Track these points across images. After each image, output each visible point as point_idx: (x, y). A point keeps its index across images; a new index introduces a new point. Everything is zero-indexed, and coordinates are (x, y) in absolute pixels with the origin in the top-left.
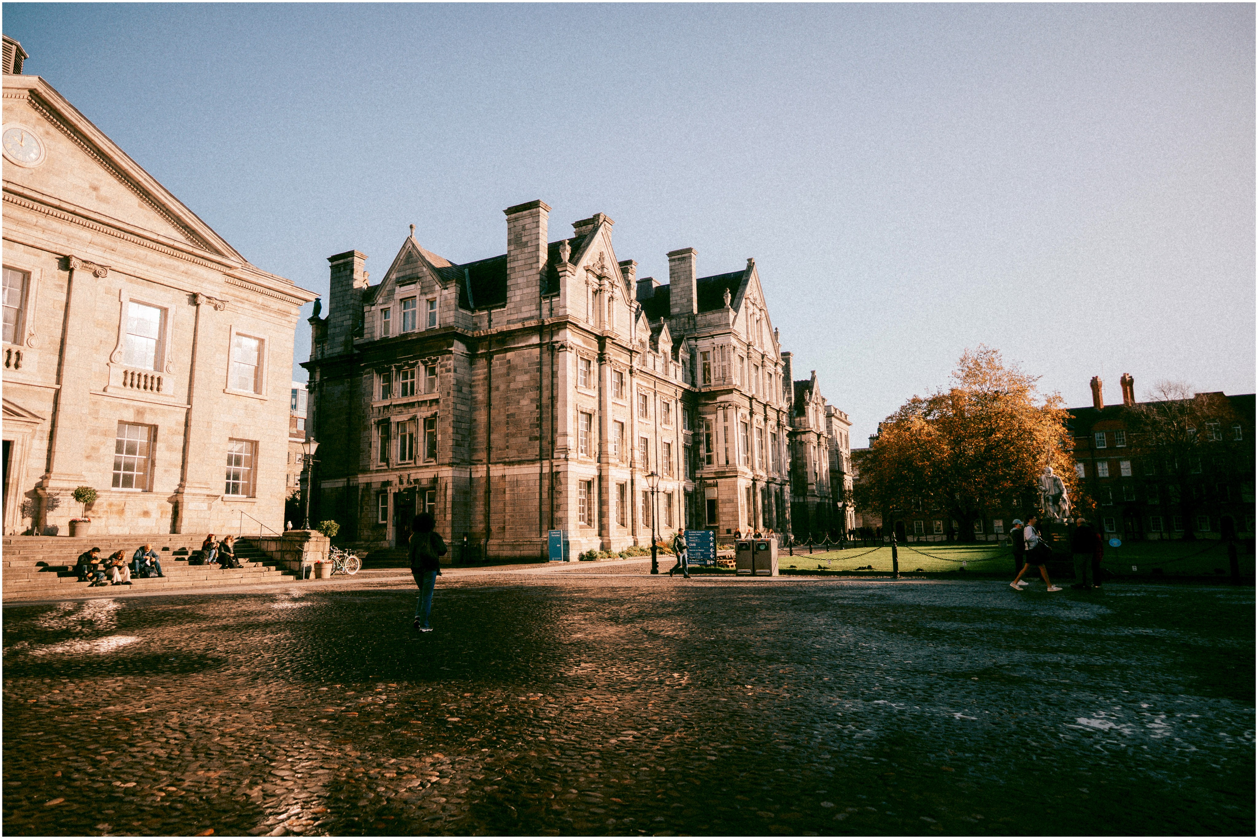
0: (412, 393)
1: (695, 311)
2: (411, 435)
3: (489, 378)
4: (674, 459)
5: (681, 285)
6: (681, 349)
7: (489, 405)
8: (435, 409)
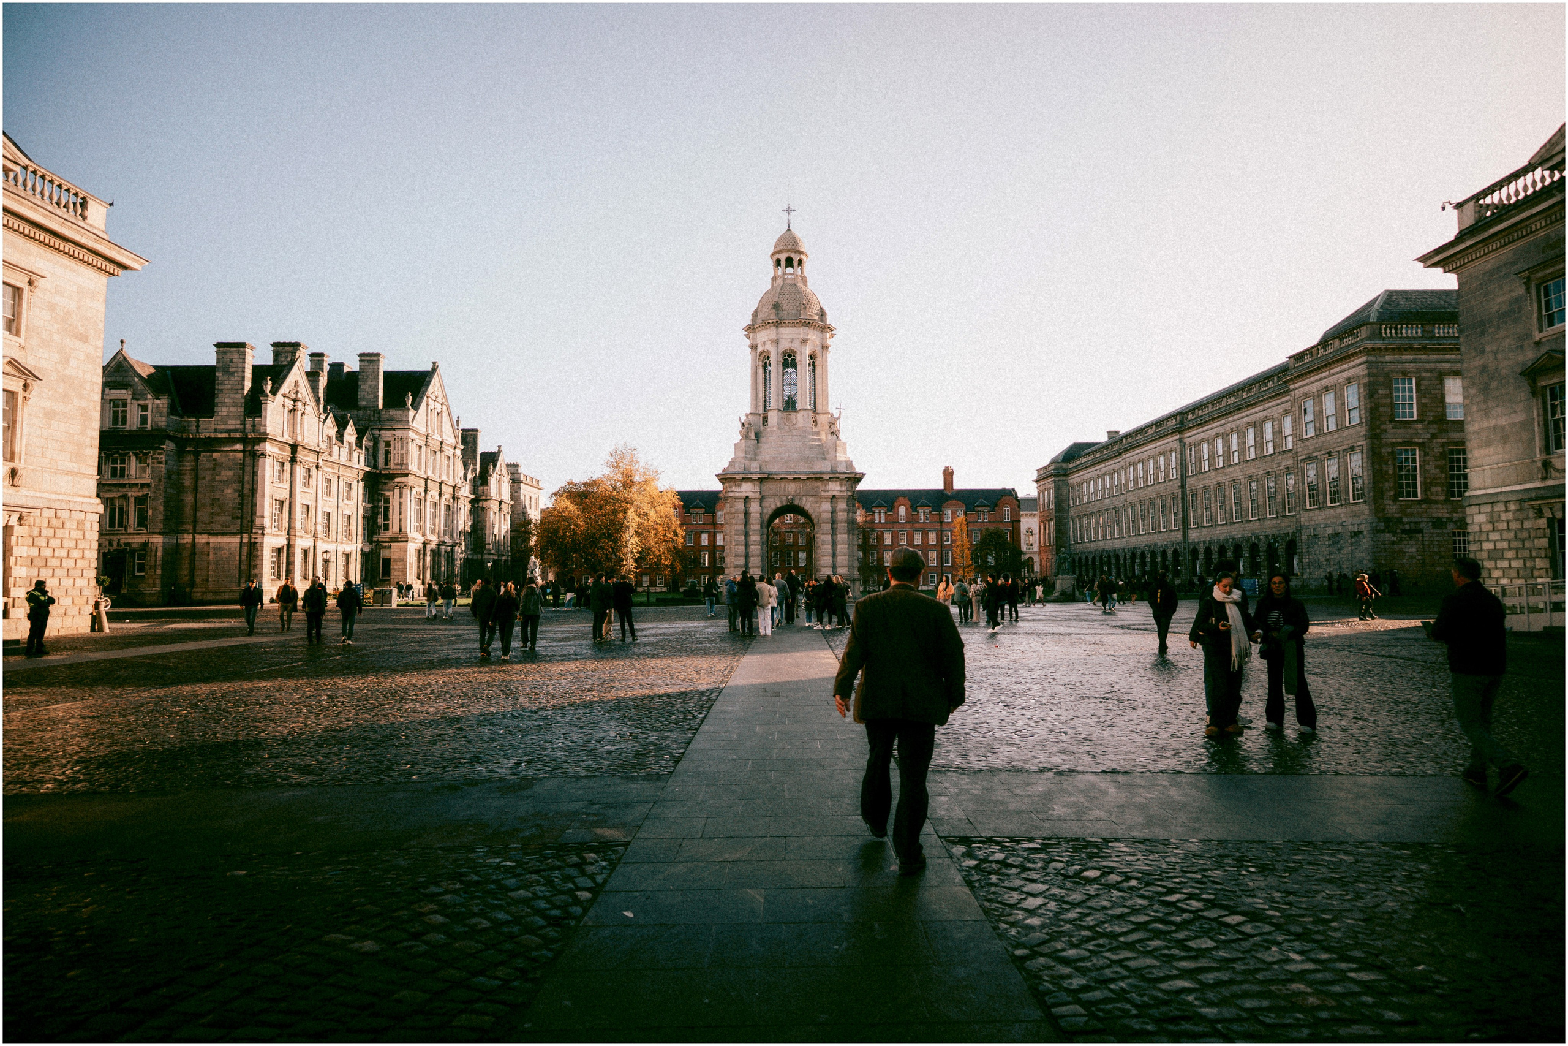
0: (122, 476)
1: (380, 406)
2: (121, 509)
3: (195, 469)
4: (353, 527)
5: (369, 383)
6: (365, 439)
7: (196, 490)
8: (145, 491)
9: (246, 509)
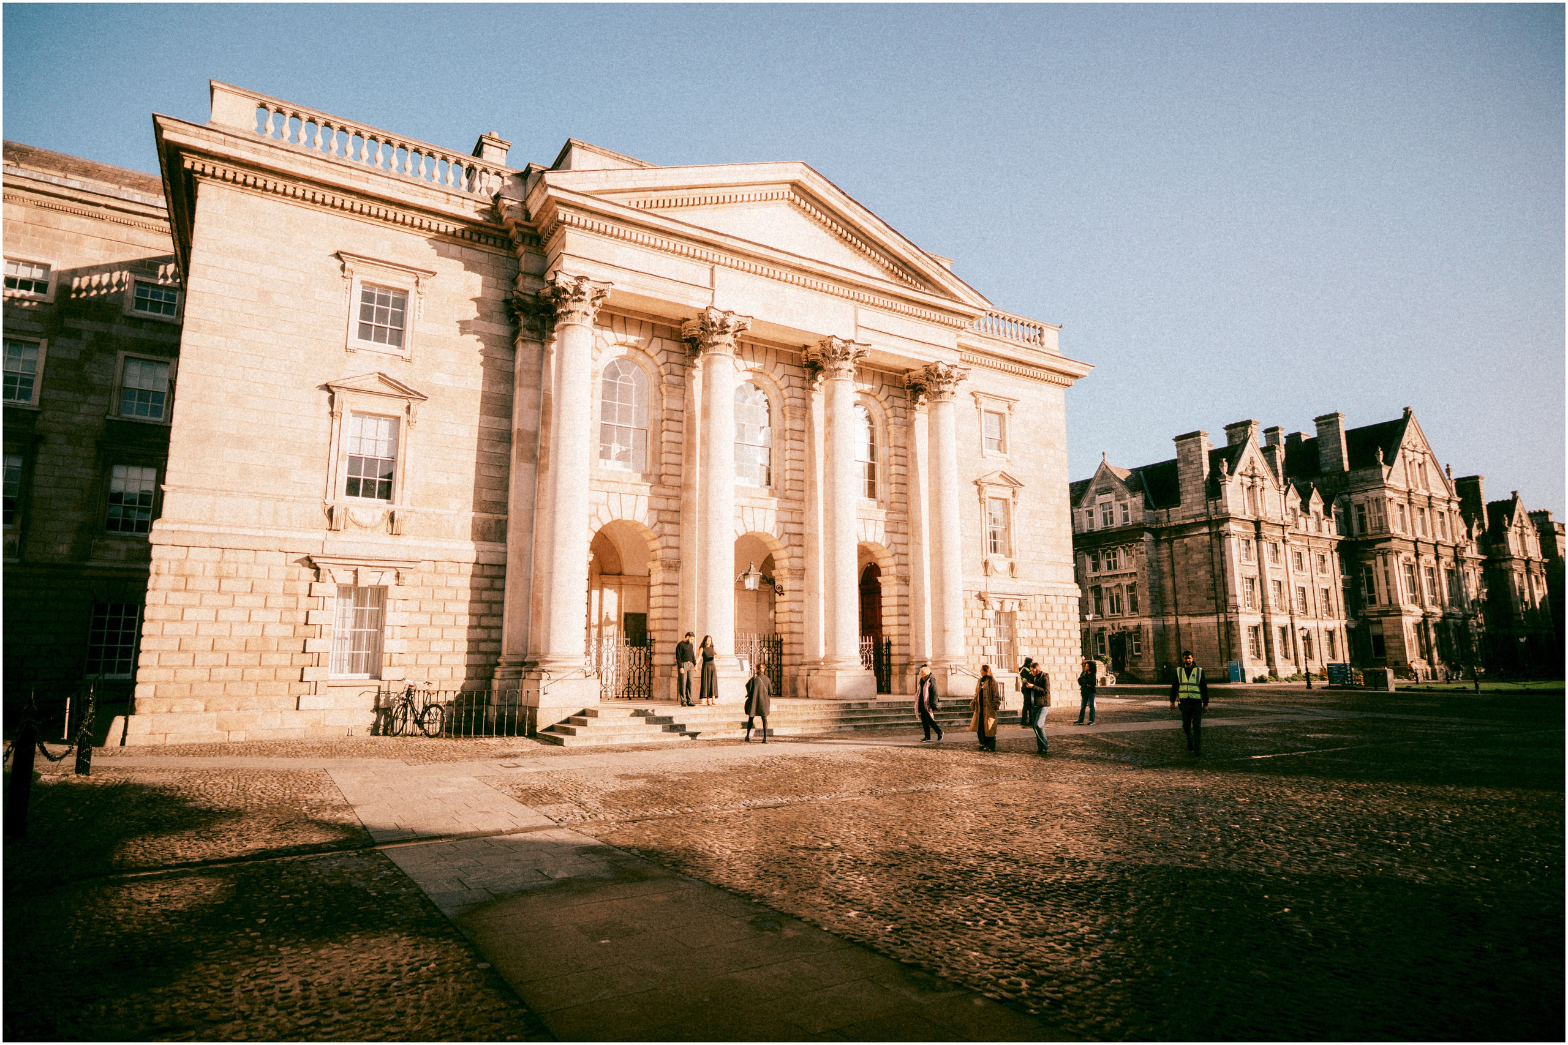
0: (1115, 568)
1: (1346, 468)
2: (1117, 597)
3: (1171, 556)
4: (1333, 602)
5: (1331, 446)
6: (1333, 506)
7: (1173, 575)
8: (1134, 579)
9: (1220, 589)
